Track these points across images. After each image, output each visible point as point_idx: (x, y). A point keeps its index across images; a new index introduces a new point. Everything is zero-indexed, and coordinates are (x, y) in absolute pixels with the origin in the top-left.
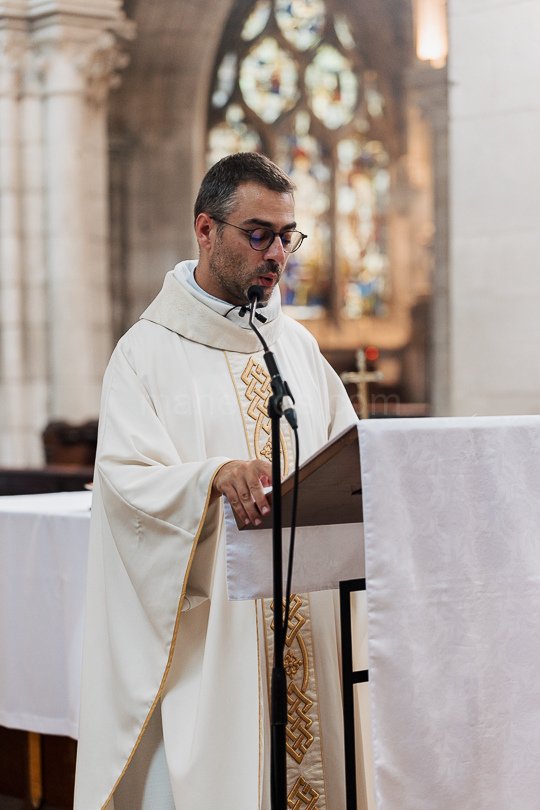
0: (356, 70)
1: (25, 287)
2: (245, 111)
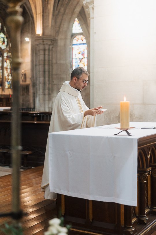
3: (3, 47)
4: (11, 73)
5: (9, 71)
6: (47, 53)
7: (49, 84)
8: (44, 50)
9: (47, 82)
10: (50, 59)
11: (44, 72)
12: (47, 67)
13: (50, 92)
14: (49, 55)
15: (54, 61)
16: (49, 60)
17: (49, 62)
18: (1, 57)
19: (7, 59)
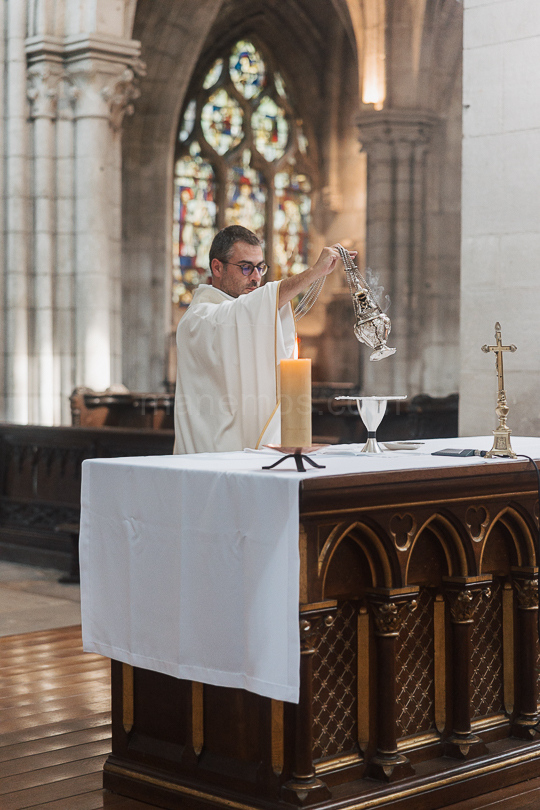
0: (287, 117)
1: (55, 276)
2: (201, 146)
3: (271, 152)
4: (304, 252)
5: (293, 242)
6: (403, 174)
7: (410, 294)
8: (394, 163)
9: (402, 287)
10: (418, 197)
11: (392, 246)
12: (402, 230)
13: (416, 326)
14: (412, 181)
15: (433, 206)
16: (411, 202)
17: (411, 211)
18: (261, 190)
19: (286, 198)
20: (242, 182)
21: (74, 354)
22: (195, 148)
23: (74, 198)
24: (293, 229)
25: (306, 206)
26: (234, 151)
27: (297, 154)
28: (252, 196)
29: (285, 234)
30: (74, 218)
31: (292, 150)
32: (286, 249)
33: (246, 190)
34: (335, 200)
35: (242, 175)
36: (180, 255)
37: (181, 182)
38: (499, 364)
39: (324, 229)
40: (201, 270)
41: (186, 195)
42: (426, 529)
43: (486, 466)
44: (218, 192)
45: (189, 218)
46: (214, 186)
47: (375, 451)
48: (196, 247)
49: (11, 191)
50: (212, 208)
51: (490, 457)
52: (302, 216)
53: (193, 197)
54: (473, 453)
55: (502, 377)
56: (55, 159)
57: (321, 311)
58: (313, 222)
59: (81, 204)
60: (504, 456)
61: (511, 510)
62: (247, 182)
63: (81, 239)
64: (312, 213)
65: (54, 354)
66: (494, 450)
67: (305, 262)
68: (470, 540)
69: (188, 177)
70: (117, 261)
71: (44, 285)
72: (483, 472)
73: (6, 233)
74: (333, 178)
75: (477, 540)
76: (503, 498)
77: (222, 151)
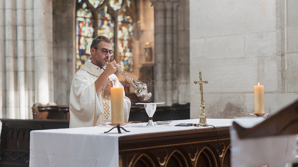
1: (25, 58)
2: (87, 4)
3: (116, 7)
4: (130, 47)
5: (126, 43)
6: (169, 15)
7: (173, 63)
8: (165, 11)
9: (169, 61)
10: (175, 24)
11: (165, 44)
12: (169, 38)
13: (175, 76)
14: (172, 18)
15: (181, 27)
16: (172, 26)
17: (172, 29)
18: (112, 22)
19: (122, 26)
20: (104, 19)
21: (34, 90)
22: (85, 5)
23: (33, 26)
24: (125, 38)
25: (131, 29)
26: (100, 6)
27: (127, 7)
28: (108, 25)
29: (122, 40)
30: (33, 34)
31: (124, 6)
32: (123, 46)
33: (106, 22)
34: (142, 26)
35: (104, 16)
36: (79, 49)
37: (79, 19)
38: (201, 88)
39: (138, 38)
40: (88, 55)
41: (81, 25)
42: (172, 156)
43: (196, 130)
44: (94, 24)
45: (83, 34)
46: (93, 21)
47: (152, 125)
48: (86, 46)
49: (7, 23)
50: (92, 30)
51: (198, 126)
52: (129, 33)
53: (84, 25)
54: (191, 125)
55: (202, 94)
56: (25, 10)
57: (137, 71)
58: (134, 35)
59: (36, 28)
60: (204, 126)
61: (207, 148)
62: (106, 19)
63: (36, 42)
64: (133, 31)
65: (25, 90)
66: (200, 123)
67: (130, 51)
68: (190, 160)
69: (82, 17)
70: (51, 51)
71: (21, 61)
72: (195, 132)
73: (5, 41)
74: (142, 17)
75: (193, 160)
76: (203, 143)
77: (96, 6)
